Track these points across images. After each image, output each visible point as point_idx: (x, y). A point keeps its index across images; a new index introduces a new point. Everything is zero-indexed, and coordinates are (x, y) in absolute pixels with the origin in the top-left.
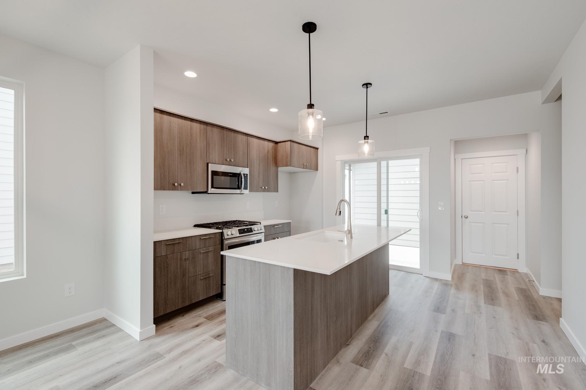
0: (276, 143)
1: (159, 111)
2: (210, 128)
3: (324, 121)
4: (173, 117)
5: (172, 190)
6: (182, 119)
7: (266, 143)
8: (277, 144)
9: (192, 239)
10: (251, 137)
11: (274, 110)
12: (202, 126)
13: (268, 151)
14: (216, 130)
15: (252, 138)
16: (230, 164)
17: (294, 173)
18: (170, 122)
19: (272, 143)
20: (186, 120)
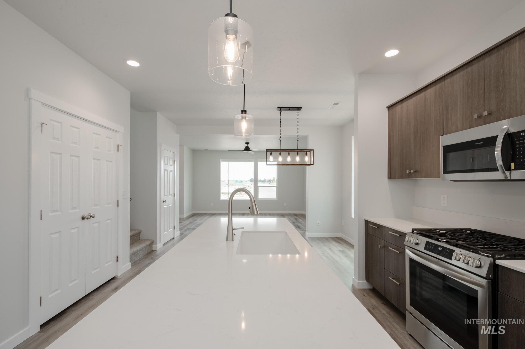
12: (438, 86)
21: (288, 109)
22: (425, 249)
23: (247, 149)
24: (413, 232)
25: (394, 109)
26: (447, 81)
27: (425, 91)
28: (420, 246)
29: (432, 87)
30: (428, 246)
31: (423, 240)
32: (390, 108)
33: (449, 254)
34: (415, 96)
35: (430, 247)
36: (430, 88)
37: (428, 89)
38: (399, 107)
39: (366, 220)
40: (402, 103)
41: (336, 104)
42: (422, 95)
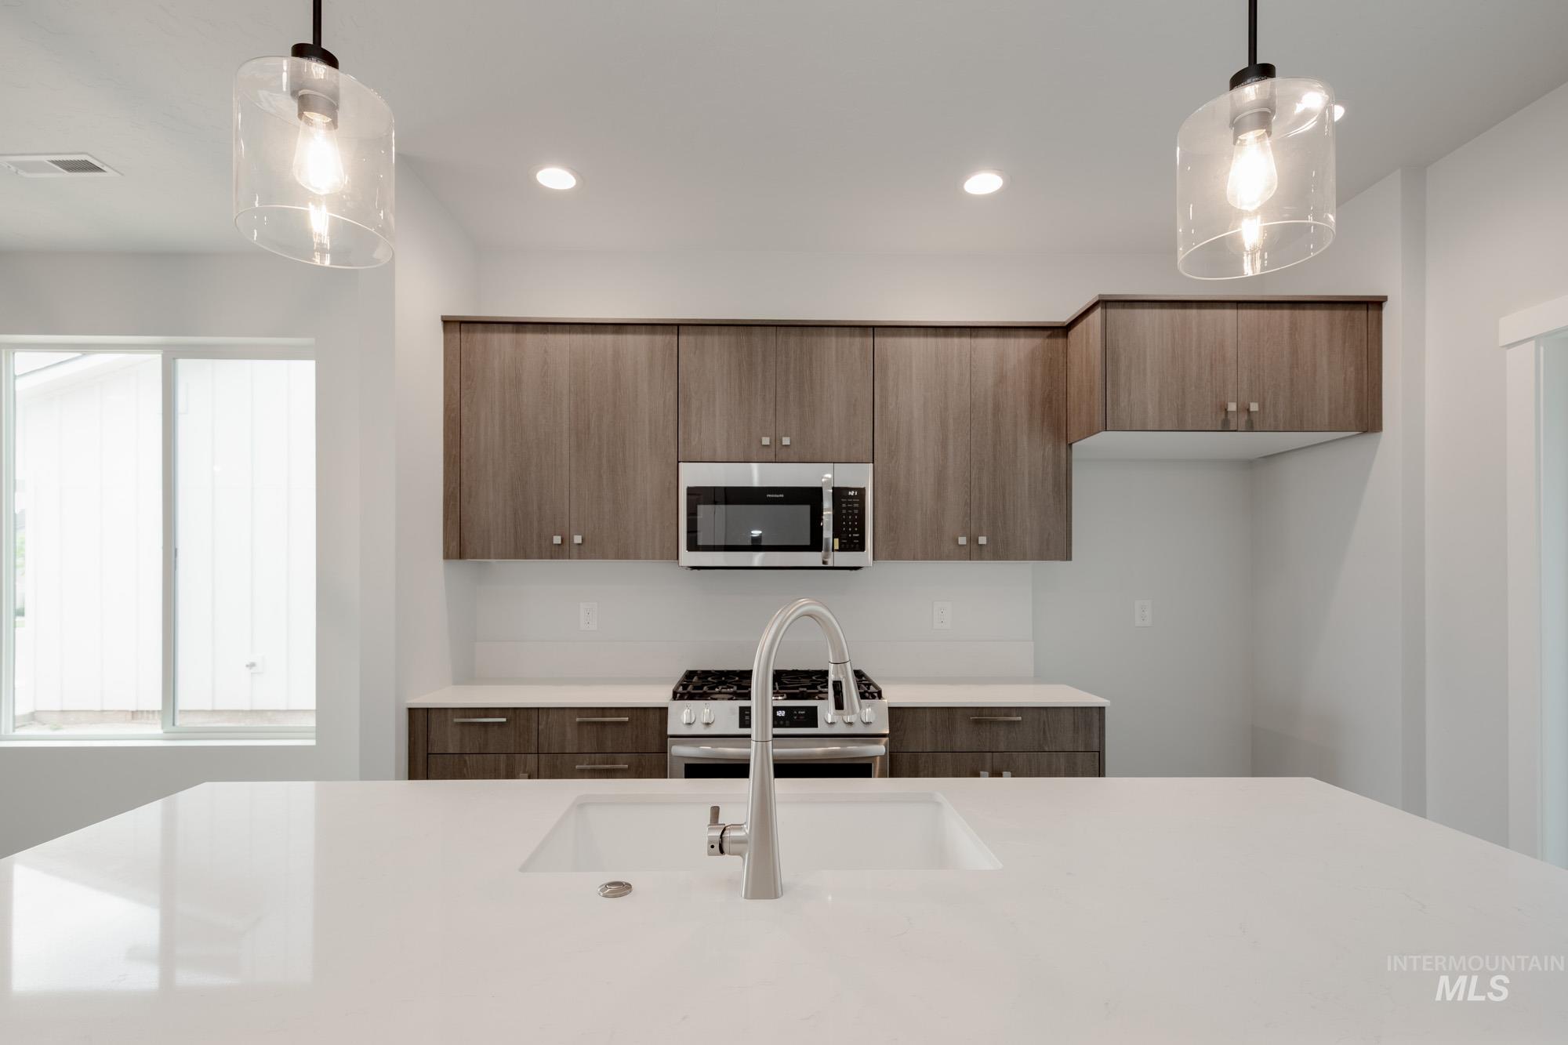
0: (1062, 331)
1: (510, 327)
2: (691, 338)
3: (1339, 126)
4: (555, 332)
5: (552, 558)
6: (584, 332)
7: (987, 345)
8: (1066, 336)
9: (548, 718)
10: (893, 335)
11: (984, 183)
12: (660, 340)
13: (1001, 379)
14: (714, 342)
15: (901, 335)
16: (777, 455)
17: (1269, 458)
18: (546, 352)
19: (1026, 336)
20: (601, 332)
32: (452, 325)
39: (410, 709)
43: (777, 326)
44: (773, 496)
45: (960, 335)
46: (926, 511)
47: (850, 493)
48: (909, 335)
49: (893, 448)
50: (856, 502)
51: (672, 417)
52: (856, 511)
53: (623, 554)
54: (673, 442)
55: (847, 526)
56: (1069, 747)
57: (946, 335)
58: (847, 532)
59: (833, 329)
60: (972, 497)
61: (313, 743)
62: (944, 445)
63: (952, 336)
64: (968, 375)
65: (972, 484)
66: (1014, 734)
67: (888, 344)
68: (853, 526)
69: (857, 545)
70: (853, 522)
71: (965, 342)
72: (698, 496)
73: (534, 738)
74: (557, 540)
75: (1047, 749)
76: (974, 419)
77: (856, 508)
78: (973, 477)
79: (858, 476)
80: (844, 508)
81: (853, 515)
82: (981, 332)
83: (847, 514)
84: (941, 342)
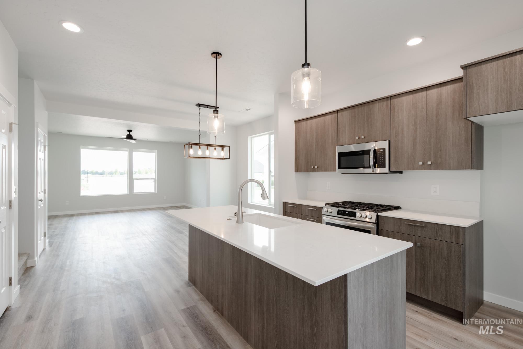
11: (414, 42)
12: (333, 115)
21: (207, 106)
22: (338, 214)
23: (129, 137)
24: (326, 205)
25: (300, 123)
26: (339, 114)
27: (325, 116)
28: (332, 213)
29: (329, 115)
30: (339, 212)
31: (335, 210)
32: (296, 122)
33: (354, 215)
34: (317, 118)
35: (341, 213)
36: (328, 115)
37: (326, 116)
38: (304, 123)
39: (283, 202)
40: (306, 121)
41: (248, 110)
42: (322, 118)
43: (361, 104)
44: (359, 153)
45: (422, 91)
46: (409, 154)
47: (381, 150)
48: (402, 96)
49: (397, 134)
50: (382, 153)
51: (336, 134)
52: (383, 156)
53: (326, 170)
54: (336, 141)
55: (380, 160)
56: (448, 240)
57: (416, 93)
58: (380, 162)
59: (377, 101)
60: (427, 148)
61: (274, 207)
62: (415, 131)
63: (419, 92)
64: (425, 104)
65: (427, 143)
66: (424, 231)
67: (395, 101)
68: (382, 160)
69: (383, 166)
70: (382, 159)
71: (424, 93)
72: (340, 155)
73: (301, 211)
74: (312, 167)
75: (438, 239)
76: (427, 120)
77: (383, 155)
78: (427, 140)
79: (384, 145)
80: (379, 155)
81: (382, 157)
82: (430, 88)
83: (380, 157)
84: (415, 96)
